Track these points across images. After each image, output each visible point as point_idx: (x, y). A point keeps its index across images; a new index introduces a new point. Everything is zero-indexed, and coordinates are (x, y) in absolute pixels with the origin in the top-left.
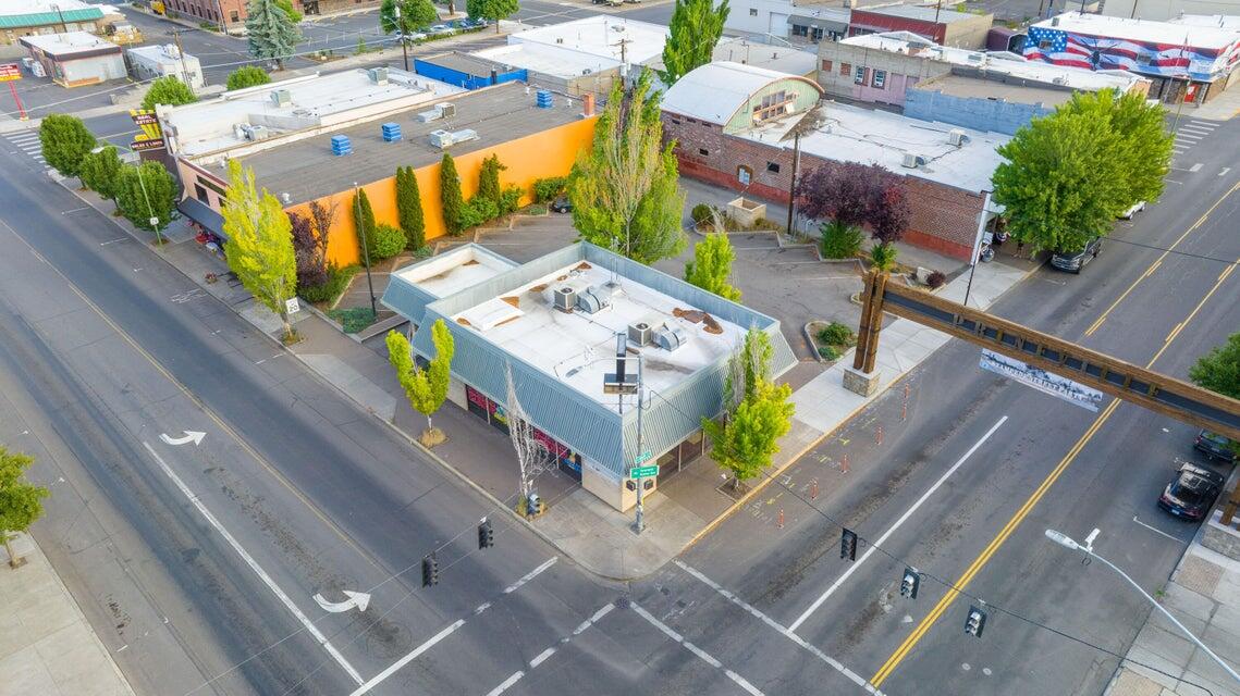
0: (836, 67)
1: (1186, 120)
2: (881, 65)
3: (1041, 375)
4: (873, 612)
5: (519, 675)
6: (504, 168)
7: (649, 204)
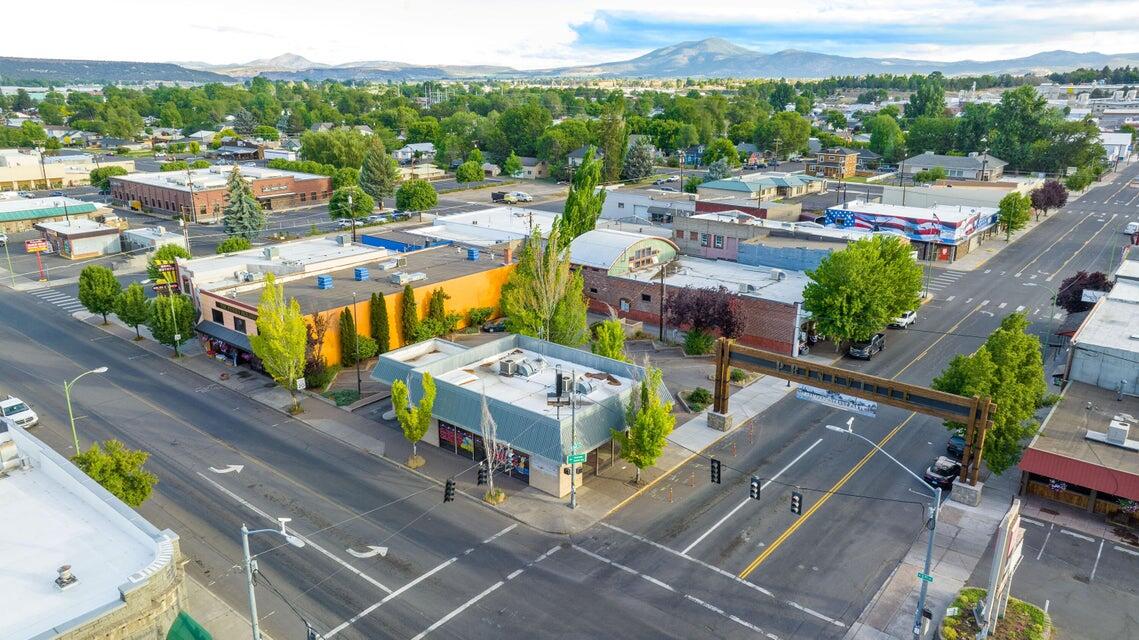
0: (687, 235)
1: (945, 271)
2: (719, 231)
3: (837, 397)
4: (738, 541)
5: (500, 584)
6: (448, 298)
7: (563, 307)
